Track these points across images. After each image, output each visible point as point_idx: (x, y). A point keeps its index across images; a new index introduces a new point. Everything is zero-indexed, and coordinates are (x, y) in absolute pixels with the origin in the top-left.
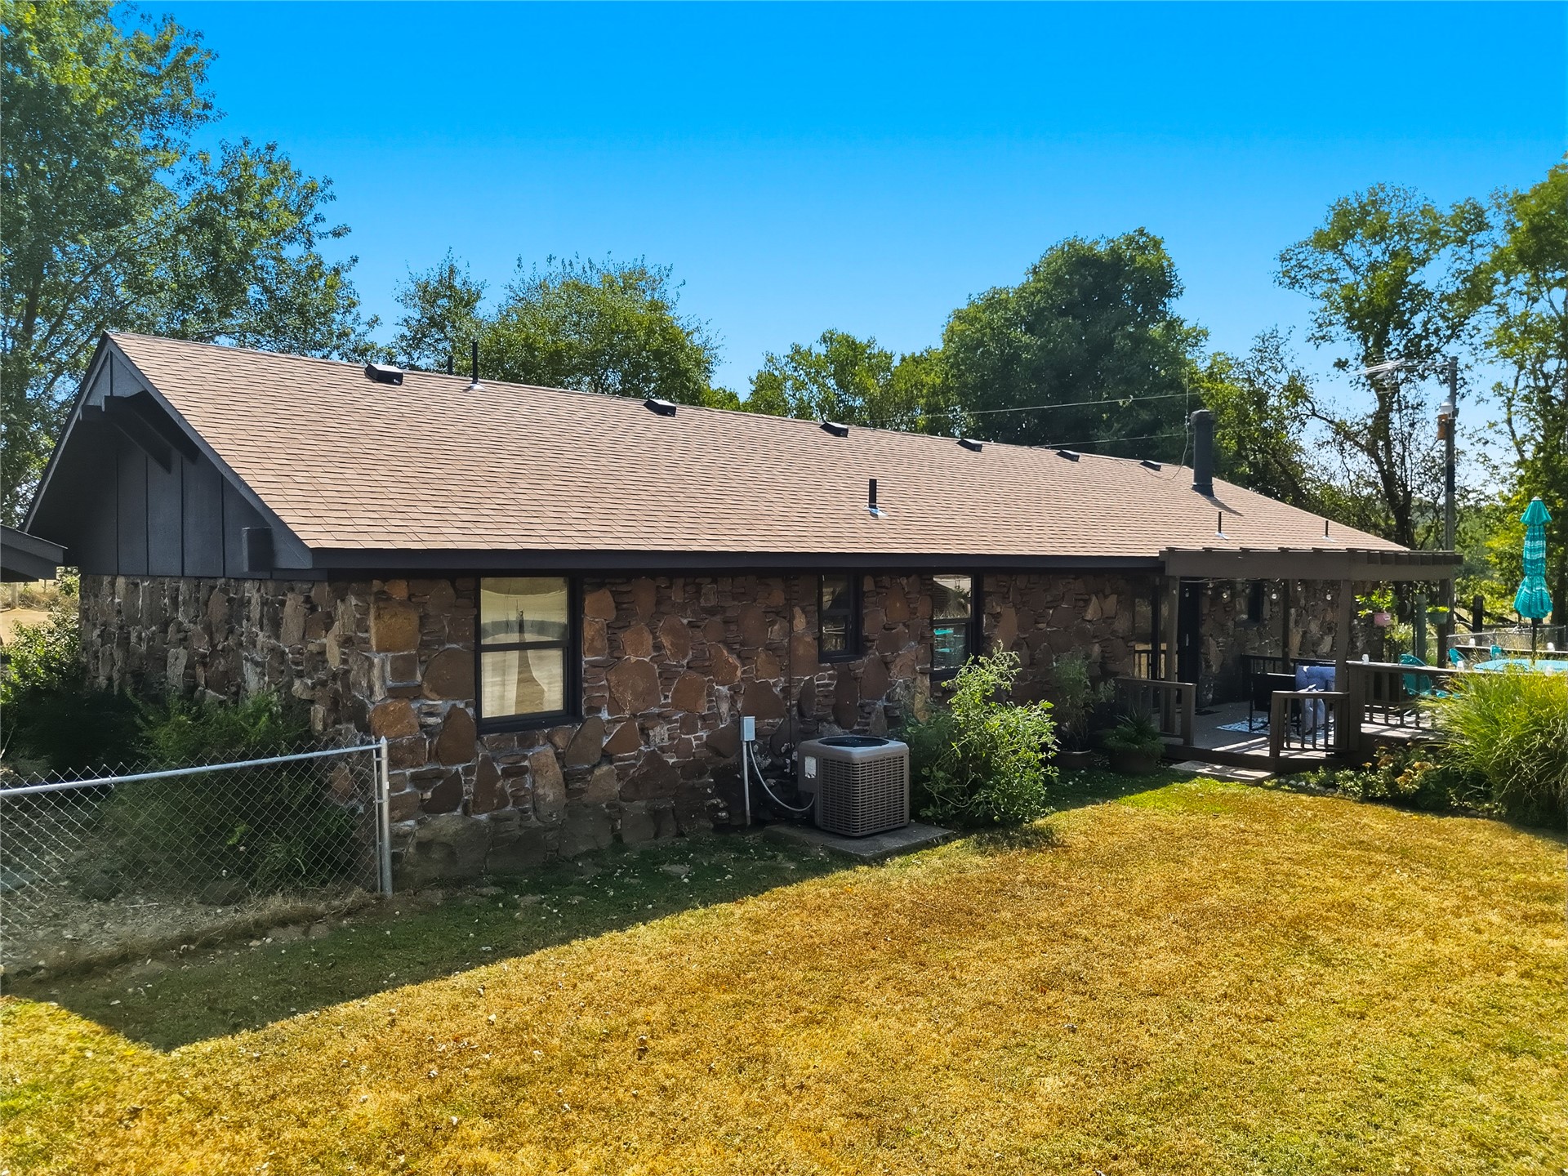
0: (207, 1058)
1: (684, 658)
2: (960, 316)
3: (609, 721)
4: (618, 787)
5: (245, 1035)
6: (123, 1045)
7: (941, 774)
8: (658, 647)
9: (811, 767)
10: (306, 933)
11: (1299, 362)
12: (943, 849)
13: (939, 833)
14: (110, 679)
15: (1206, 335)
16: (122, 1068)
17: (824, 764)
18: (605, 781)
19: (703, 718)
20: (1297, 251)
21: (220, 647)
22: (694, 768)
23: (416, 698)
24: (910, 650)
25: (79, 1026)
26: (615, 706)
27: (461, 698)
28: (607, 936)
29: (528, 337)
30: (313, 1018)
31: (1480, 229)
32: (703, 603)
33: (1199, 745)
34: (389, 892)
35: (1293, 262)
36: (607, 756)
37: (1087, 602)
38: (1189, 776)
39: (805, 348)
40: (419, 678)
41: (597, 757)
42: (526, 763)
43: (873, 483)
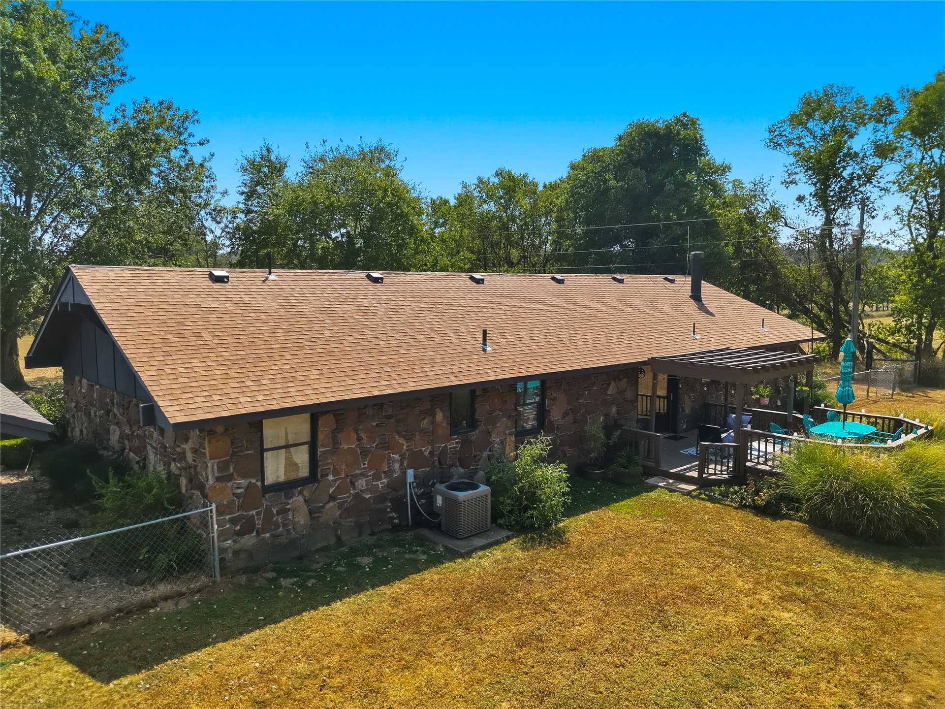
0: (125, 688)
1: (374, 443)
2: (573, 167)
3: (333, 481)
4: (338, 513)
5: (143, 674)
6: (88, 681)
7: (509, 501)
8: (359, 439)
9: (439, 500)
10: (176, 604)
11: (775, 198)
12: (504, 546)
13: (505, 533)
14: (81, 431)
15: (729, 168)
16: (87, 693)
17: (446, 499)
18: (332, 510)
19: (385, 472)
20: (779, 126)
21: (135, 434)
22: (382, 498)
23: (230, 480)
24: (503, 423)
25: (69, 668)
26: (336, 473)
27: (253, 477)
28: (321, 609)
29: (313, 197)
30: (175, 663)
31: (891, 113)
32: (384, 413)
33: (664, 468)
34: (218, 579)
35: (777, 133)
36: (332, 498)
37: (609, 384)
38: (654, 487)
39: (485, 179)
40: (231, 470)
41: (327, 499)
42: (288, 507)
43: (485, 332)
